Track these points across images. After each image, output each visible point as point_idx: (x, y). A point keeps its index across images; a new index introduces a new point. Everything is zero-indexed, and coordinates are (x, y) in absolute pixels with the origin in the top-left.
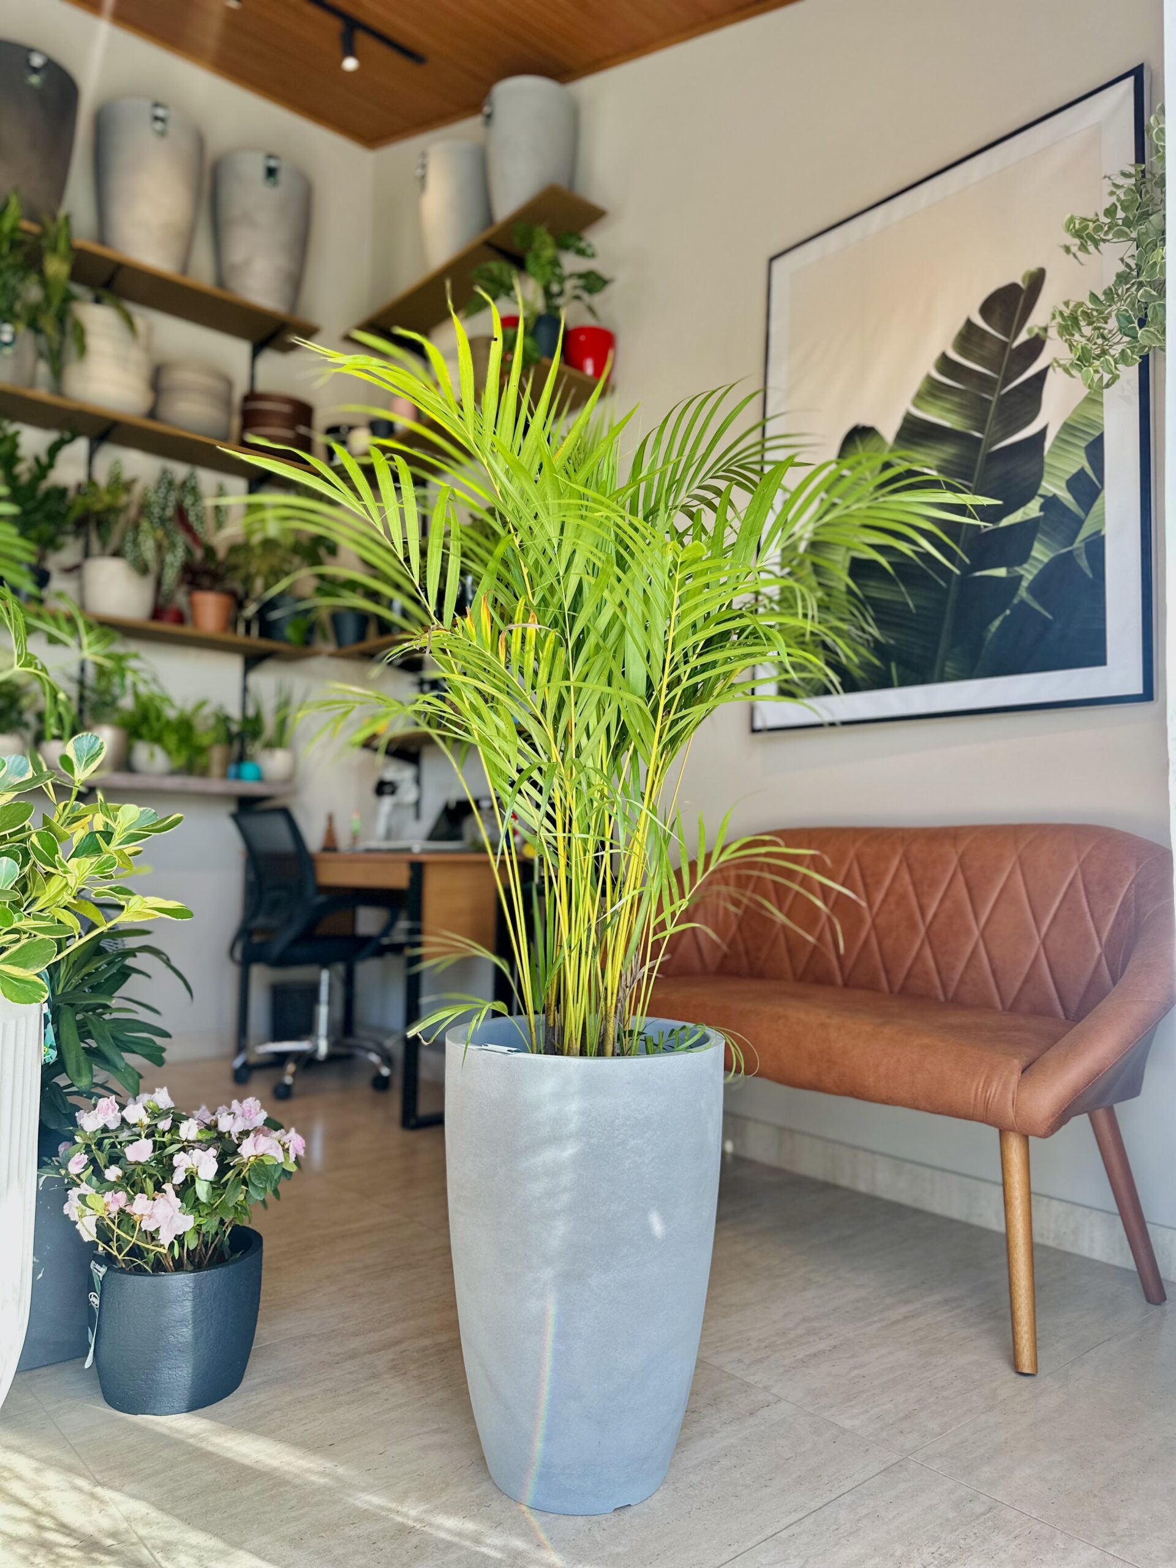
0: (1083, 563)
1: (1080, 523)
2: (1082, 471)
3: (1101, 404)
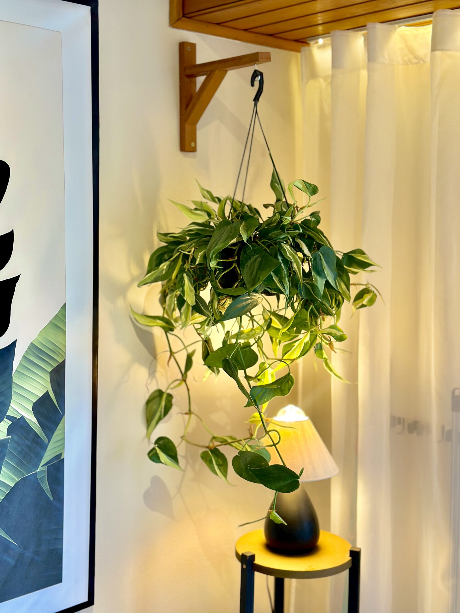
0: (46, 486)
1: (44, 447)
3: (64, 332)
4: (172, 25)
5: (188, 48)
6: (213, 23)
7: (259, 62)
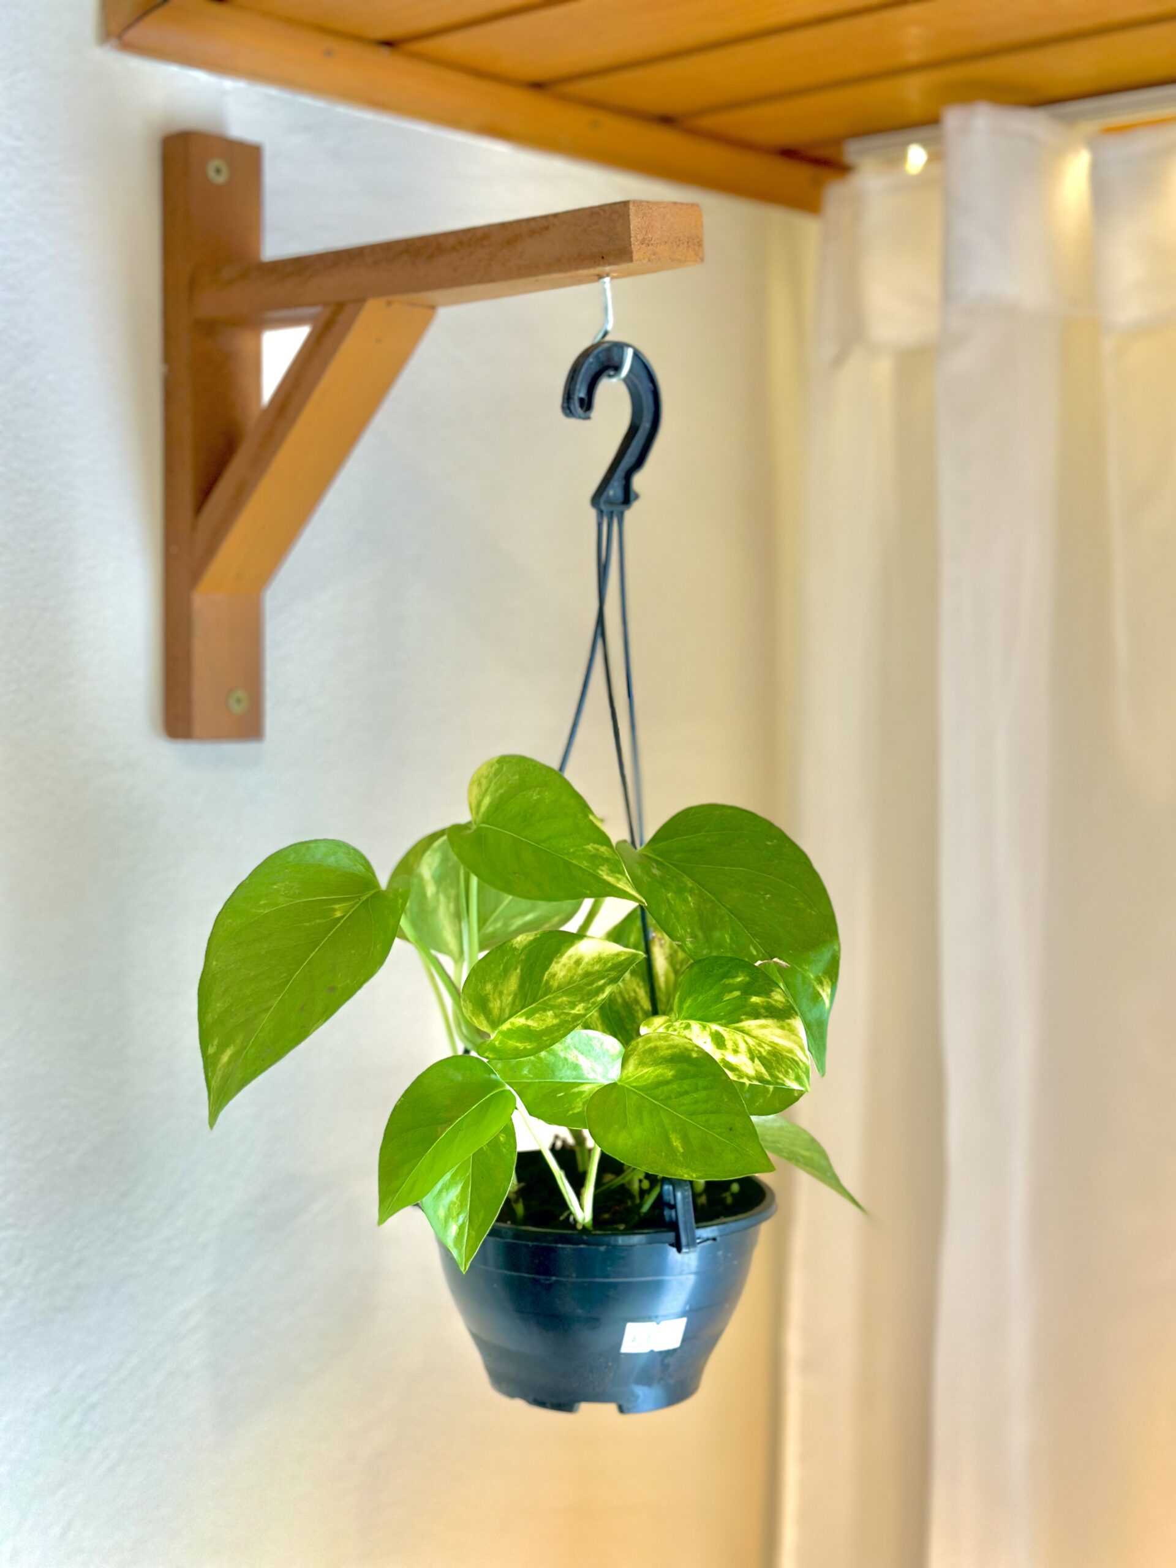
4: (119, 37)
5: (211, 173)
6: (358, 39)
7: (624, 266)
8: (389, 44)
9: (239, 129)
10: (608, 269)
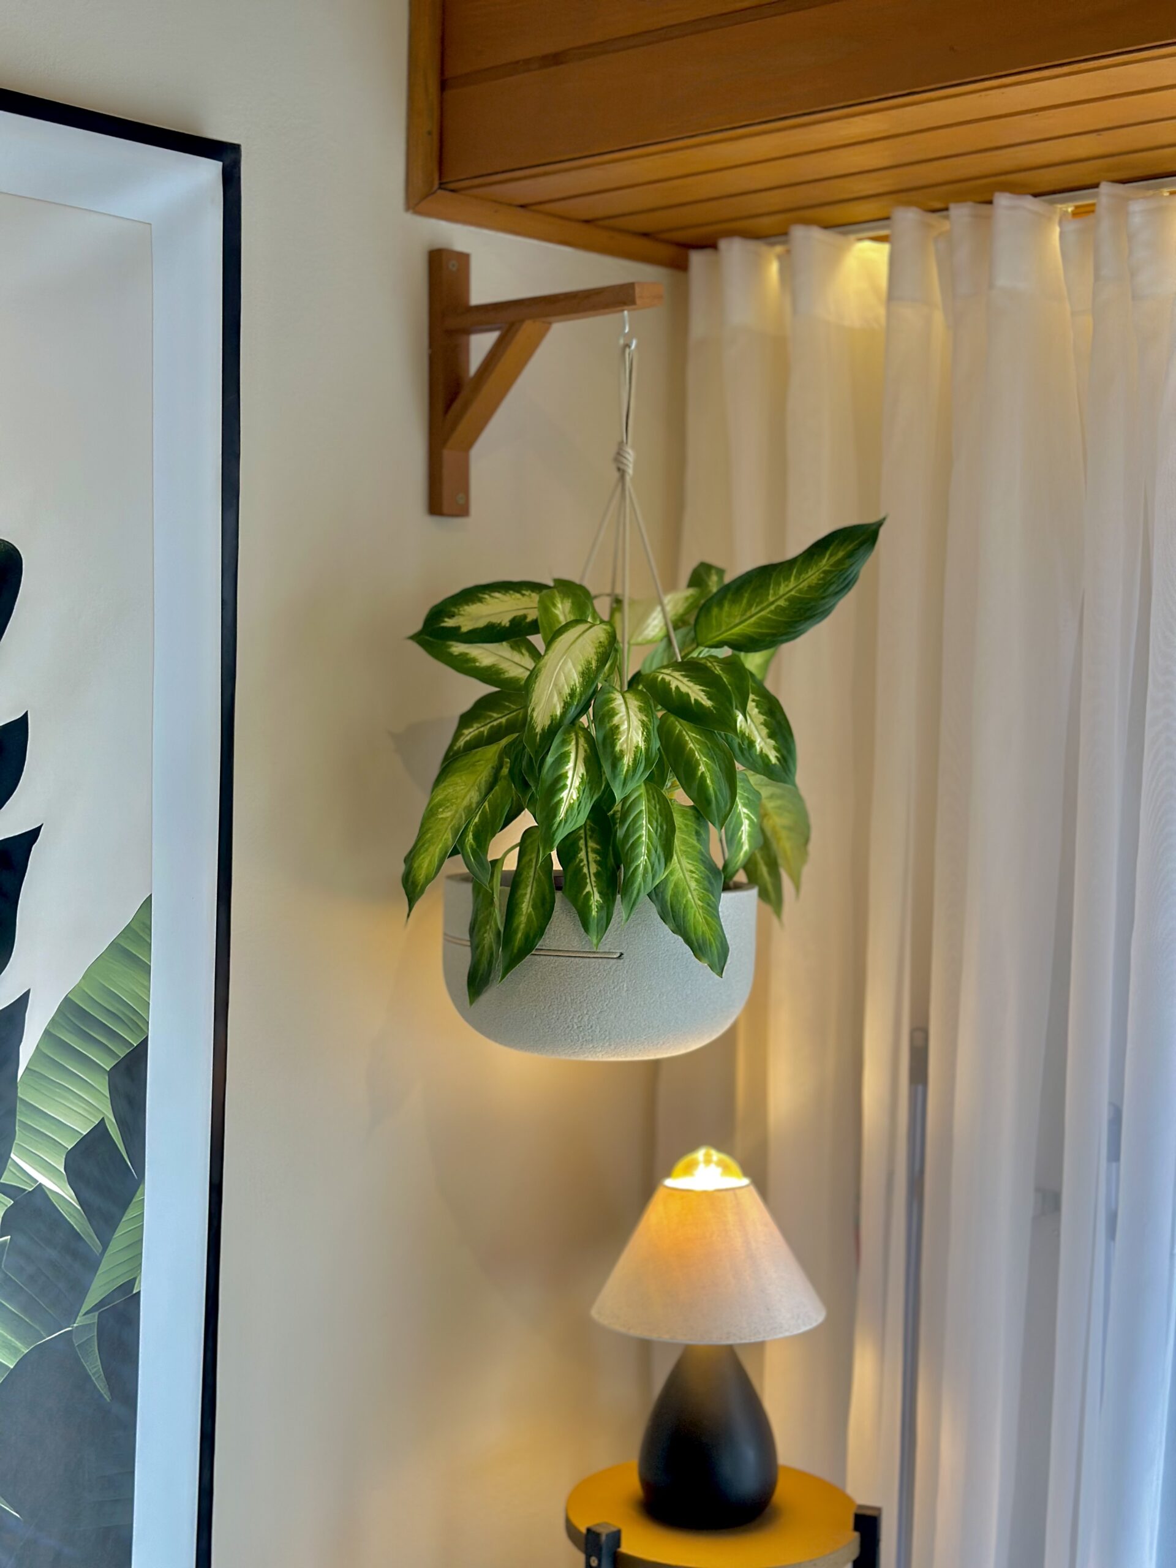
0: (94, 1366)
1: (92, 1265)
2: (100, 1129)
3: (147, 969)
4: (412, 208)
5: (449, 265)
6: (510, 205)
7: (634, 307)
8: (522, 206)
9: (459, 246)
10: (626, 307)
